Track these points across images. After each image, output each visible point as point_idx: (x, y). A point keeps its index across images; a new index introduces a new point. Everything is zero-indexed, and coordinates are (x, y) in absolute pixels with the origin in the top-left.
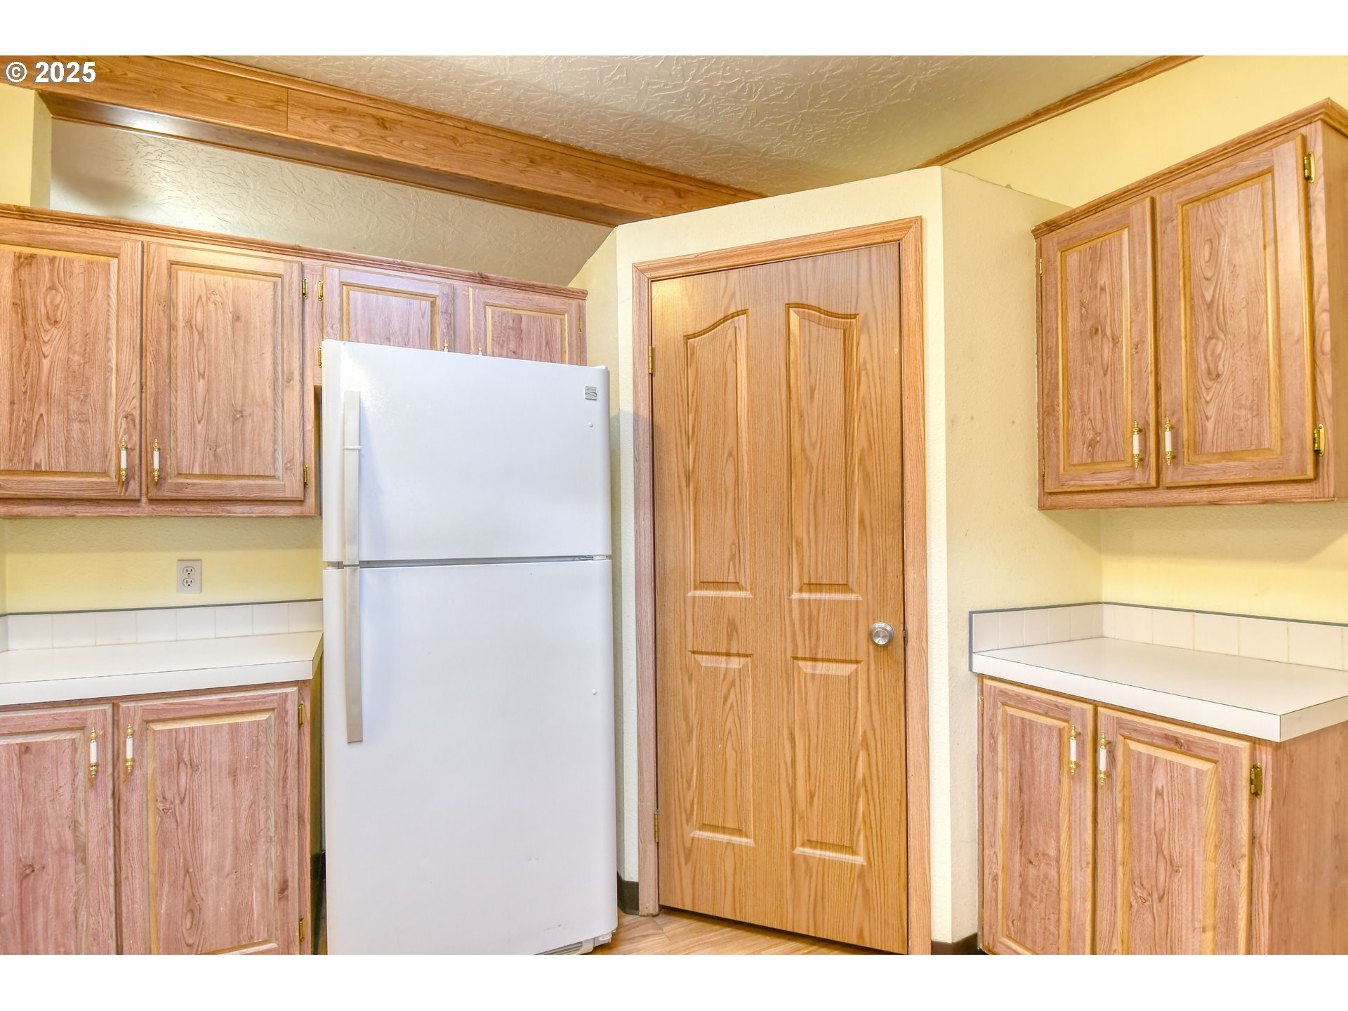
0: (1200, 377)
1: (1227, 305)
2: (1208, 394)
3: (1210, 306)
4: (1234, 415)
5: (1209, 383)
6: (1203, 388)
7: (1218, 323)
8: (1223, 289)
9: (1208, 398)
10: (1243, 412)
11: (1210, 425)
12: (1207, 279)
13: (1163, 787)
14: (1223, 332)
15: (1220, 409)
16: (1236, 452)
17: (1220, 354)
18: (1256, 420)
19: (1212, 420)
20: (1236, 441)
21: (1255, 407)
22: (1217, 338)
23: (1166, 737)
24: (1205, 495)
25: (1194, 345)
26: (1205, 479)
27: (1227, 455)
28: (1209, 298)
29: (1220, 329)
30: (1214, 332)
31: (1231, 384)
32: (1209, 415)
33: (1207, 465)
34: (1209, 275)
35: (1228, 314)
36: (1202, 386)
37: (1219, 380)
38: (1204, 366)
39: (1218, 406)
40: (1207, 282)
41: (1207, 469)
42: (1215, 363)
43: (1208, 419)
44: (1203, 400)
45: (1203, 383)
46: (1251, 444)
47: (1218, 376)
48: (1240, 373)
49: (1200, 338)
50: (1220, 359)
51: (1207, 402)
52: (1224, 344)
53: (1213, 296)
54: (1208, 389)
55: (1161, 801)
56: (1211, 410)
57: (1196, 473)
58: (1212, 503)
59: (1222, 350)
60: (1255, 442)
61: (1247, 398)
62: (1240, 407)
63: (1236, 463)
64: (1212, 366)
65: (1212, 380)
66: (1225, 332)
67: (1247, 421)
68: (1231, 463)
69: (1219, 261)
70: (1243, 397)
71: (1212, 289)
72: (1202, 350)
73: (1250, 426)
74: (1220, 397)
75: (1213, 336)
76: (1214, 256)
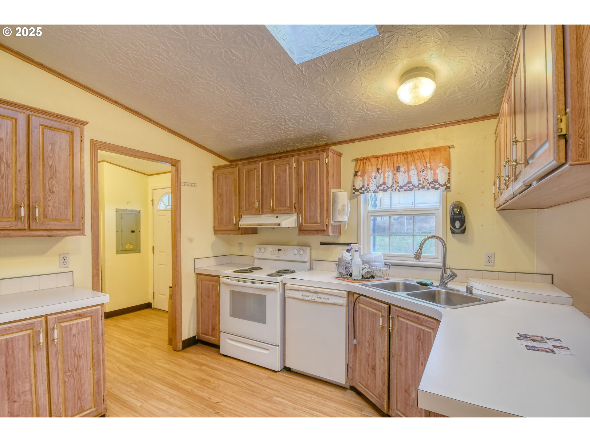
0: (46, 190)
1: (57, 169)
2: (49, 198)
3: (51, 167)
4: (59, 206)
5: (50, 194)
6: (48, 195)
7: (53, 174)
8: (55, 163)
9: (49, 199)
10: (62, 206)
11: (50, 209)
12: (50, 157)
13: (75, 333)
14: (55, 177)
15: (54, 204)
16: (59, 219)
17: (54, 185)
18: (66, 210)
19: (51, 207)
20: (59, 215)
21: (65, 205)
22: (53, 179)
23: (76, 315)
24: (45, 233)
25: (44, 178)
26: (48, 228)
27: (56, 220)
28: (50, 164)
29: (54, 176)
30: (52, 176)
31: (58, 196)
32: (50, 205)
33: (49, 223)
34: (51, 156)
35: (57, 172)
36: (47, 194)
37: (53, 194)
38: (48, 187)
39: (53, 203)
40: (50, 158)
41: (49, 224)
42: (52, 187)
43: (49, 206)
44: (47, 200)
45: (48, 193)
46: (64, 217)
47: (53, 192)
48: (61, 193)
49: (47, 177)
50: (54, 186)
51: (49, 200)
52: (55, 182)
53: (52, 164)
54: (49, 196)
55: (75, 338)
56: (50, 203)
57: (45, 225)
58: (49, 236)
59: (55, 183)
60: (65, 217)
61: (63, 202)
62: (61, 204)
63: (59, 223)
64: (51, 188)
65: (51, 193)
66: (56, 178)
67: (63, 209)
68: (58, 223)
69: (54, 152)
70: (62, 201)
71: (52, 161)
72: (47, 181)
73: (64, 211)
74: (54, 199)
75: (51, 178)
76: (53, 150)
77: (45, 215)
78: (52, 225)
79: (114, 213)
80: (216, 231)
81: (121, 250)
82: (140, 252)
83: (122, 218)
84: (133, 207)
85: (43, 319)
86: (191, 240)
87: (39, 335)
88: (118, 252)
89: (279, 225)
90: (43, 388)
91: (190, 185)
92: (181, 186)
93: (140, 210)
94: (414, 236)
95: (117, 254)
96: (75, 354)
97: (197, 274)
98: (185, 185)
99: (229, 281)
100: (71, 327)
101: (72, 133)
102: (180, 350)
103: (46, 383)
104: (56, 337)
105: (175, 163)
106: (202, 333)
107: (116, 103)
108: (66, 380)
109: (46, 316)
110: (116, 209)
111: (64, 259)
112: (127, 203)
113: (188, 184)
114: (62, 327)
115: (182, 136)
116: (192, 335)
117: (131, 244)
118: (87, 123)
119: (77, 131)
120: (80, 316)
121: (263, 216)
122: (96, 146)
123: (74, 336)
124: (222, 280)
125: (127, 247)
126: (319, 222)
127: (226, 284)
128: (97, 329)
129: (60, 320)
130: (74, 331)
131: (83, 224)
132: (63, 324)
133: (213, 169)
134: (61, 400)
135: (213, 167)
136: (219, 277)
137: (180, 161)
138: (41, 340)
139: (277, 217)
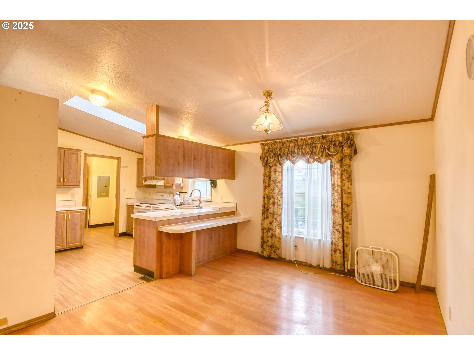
3: (70, 165)
8: (72, 164)
11: (70, 179)
12: (70, 162)
14: (72, 169)
24: (68, 186)
27: (71, 182)
35: (72, 167)
36: (69, 174)
37: (71, 174)
38: (69, 172)
48: (73, 174)
50: (71, 172)
56: (70, 177)
57: (68, 184)
60: (74, 181)
62: (73, 177)
67: (73, 179)
75: (70, 169)
76: (71, 160)
77: (68, 181)
78: (70, 184)
79: (97, 178)
80: (138, 187)
81: (100, 195)
82: (109, 197)
83: (100, 180)
84: (106, 175)
85: (66, 211)
86: (124, 190)
87: (65, 216)
88: (98, 197)
89: (156, 184)
90: (65, 232)
91: (125, 167)
92: (121, 168)
93: (110, 177)
94: (207, 189)
95: (97, 197)
96: (75, 224)
97: (128, 205)
98: (122, 167)
99: (137, 207)
100: (74, 215)
101: (77, 154)
102: (118, 237)
103: (66, 231)
104: (69, 217)
105: (118, 159)
106: (128, 231)
107: (94, 139)
108: (72, 231)
109: (67, 211)
110: (98, 176)
111: (73, 195)
112: (103, 173)
113: (124, 167)
114: (72, 215)
115: (122, 147)
116: (124, 231)
117: (104, 193)
118: (82, 150)
119: (79, 153)
120: (77, 212)
121: (154, 180)
122: (86, 155)
123: (75, 218)
124: (135, 207)
125: (103, 194)
126: (170, 183)
127: (136, 208)
128: (82, 217)
129: (71, 213)
130: (75, 217)
131: (80, 184)
132: (72, 214)
133: (137, 160)
134: (70, 237)
135: (137, 159)
136: (133, 206)
137: (120, 158)
138: (65, 218)
139: (157, 181)
